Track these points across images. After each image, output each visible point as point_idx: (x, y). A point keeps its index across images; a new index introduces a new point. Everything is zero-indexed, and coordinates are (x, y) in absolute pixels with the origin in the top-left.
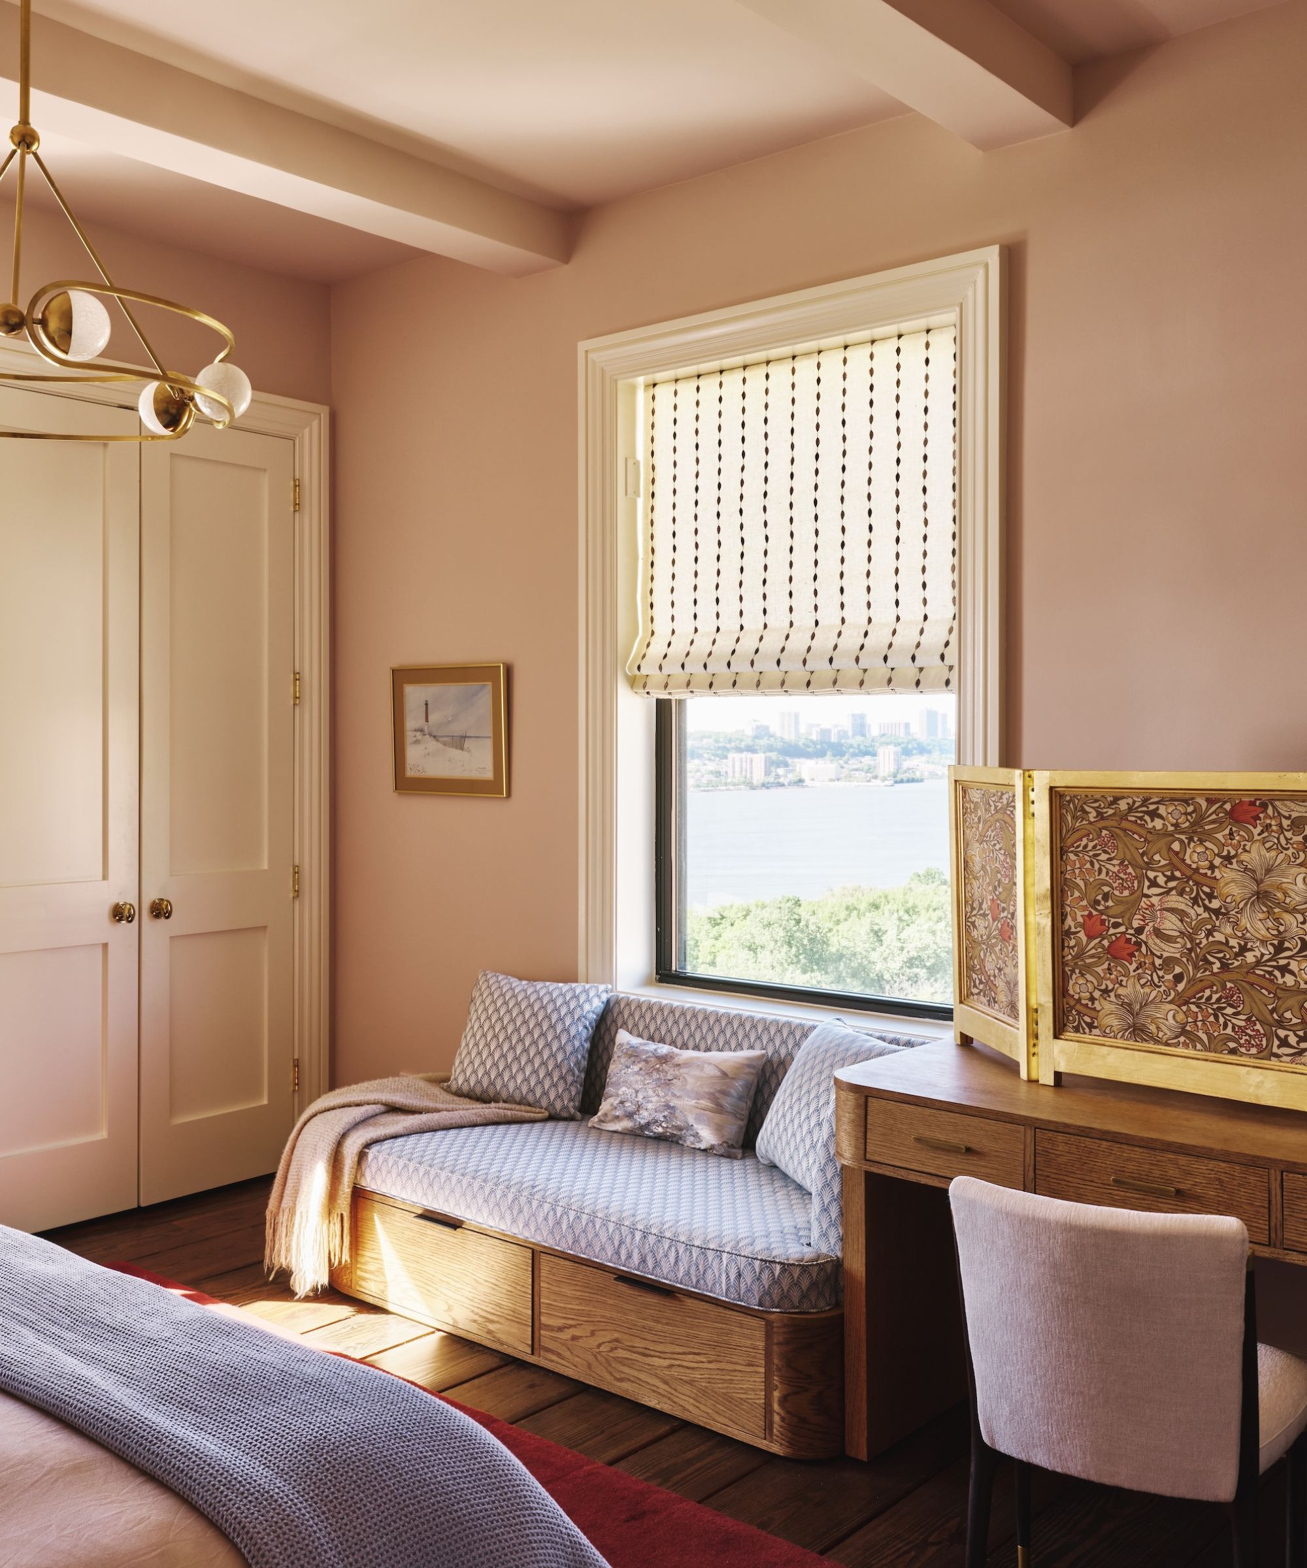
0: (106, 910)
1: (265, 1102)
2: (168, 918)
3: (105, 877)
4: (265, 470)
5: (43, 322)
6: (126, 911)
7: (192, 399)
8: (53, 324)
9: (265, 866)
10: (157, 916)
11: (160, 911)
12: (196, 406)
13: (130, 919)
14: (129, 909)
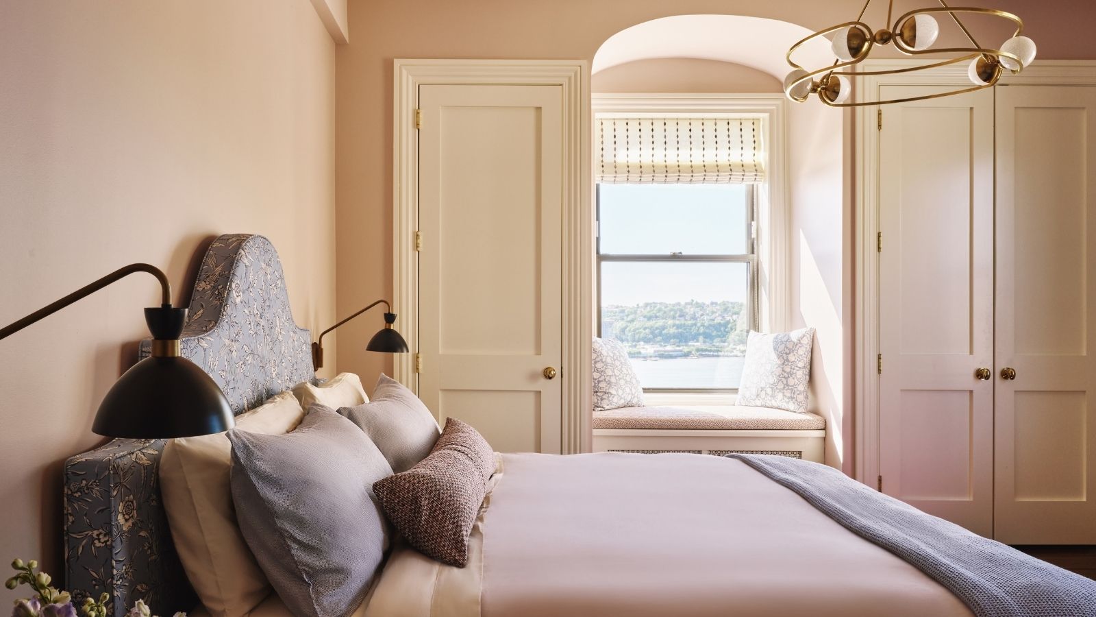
0: (972, 372)
1: (1084, 499)
2: (1013, 379)
3: (971, 353)
4: (1084, 108)
5: (901, 35)
6: (985, 373)
7: (999, 62)
8: (907, 34)
9: (1084, 353)
10: (1006, 378)
11: (1007, 375)
12: (1002, 65)
13: (987, 377)
14: (987, 372)
